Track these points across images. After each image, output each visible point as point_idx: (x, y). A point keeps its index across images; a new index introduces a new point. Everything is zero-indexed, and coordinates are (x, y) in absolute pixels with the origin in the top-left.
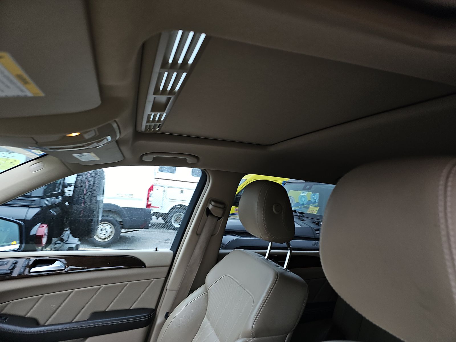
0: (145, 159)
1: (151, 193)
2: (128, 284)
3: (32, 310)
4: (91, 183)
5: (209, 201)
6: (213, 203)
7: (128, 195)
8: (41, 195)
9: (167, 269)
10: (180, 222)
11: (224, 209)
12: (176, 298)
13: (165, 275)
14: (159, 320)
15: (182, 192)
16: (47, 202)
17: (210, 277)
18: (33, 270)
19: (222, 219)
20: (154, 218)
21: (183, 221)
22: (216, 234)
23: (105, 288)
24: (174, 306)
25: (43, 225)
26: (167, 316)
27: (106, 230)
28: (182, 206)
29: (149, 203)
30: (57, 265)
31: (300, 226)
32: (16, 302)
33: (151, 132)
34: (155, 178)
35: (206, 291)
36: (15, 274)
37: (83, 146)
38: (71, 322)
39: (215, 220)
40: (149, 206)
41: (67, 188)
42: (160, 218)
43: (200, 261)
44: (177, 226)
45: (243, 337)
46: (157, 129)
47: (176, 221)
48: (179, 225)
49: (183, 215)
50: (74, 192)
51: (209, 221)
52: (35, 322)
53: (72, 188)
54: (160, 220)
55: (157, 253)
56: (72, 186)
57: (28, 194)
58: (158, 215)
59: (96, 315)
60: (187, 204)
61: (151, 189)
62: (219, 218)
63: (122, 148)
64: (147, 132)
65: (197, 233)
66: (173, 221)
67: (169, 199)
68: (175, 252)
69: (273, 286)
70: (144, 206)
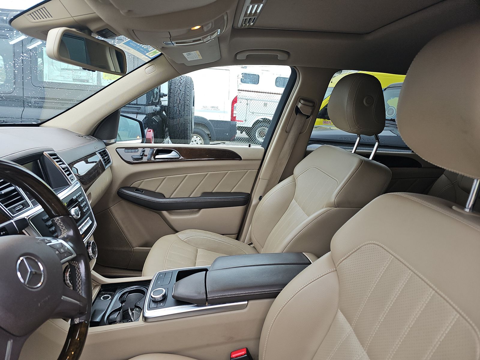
0: (239, 57)
1: (235, 105)
2: (228, 173)
3: (159, 188)
4: (182, 93)
5: (299, 100)
6: (302, 101)
7: (213, 107)
8: (145, 103)
9: (260, 162)
10: (264, 136)
11: (313, 107)
12: (268, 185)
13: (258, 167)
14: (254, 201)
15: (265, 105)
16: (150, 109)
17: (298, 169)
18: (157, 157)
19: (311, 117)
20: (238, 132)
21: (267, 136)
22: (304, 132)
23: (210, 174)
24: (267, 190)
25: (149, 130)
26: (260, 198)
27: (197, 142)
28: (265, 120)
29: (234, 116)
30: (173, 154)
31: (396, 135)
32: (147, 181)
33: (246, 27)
34: (239, 90)
35: (294, 180)
36: (145, 159)
37: (200, 40)
38: (189, 197)
39: (304, 118)
40: (233, 118)
41: (163, 97)
42: (244, 132)
43: (289, 156)
44: (261, 140)
45: (326, 207)
46: (252, 24)
47: (260, 135)
48: (263, 139)
49: (267, 129)
50: (169, 102)
51: (298, 119)
52: (162, 196)
53: (166, 98)
54: (244, 135)
55: (251, 148)
56: (167, 95)
57: (135, 102)
58: (242, 129)
59: (205, 194)
60: (271, 118)
61: (235, 101)
62: (308, 117)
63: (222, 45)
64: (243, 28)
65: (286, 130)
66: (257, 135)
67: (253, 113)
68: (265, 149)
69: (356, 169)
70: (229, 119)
